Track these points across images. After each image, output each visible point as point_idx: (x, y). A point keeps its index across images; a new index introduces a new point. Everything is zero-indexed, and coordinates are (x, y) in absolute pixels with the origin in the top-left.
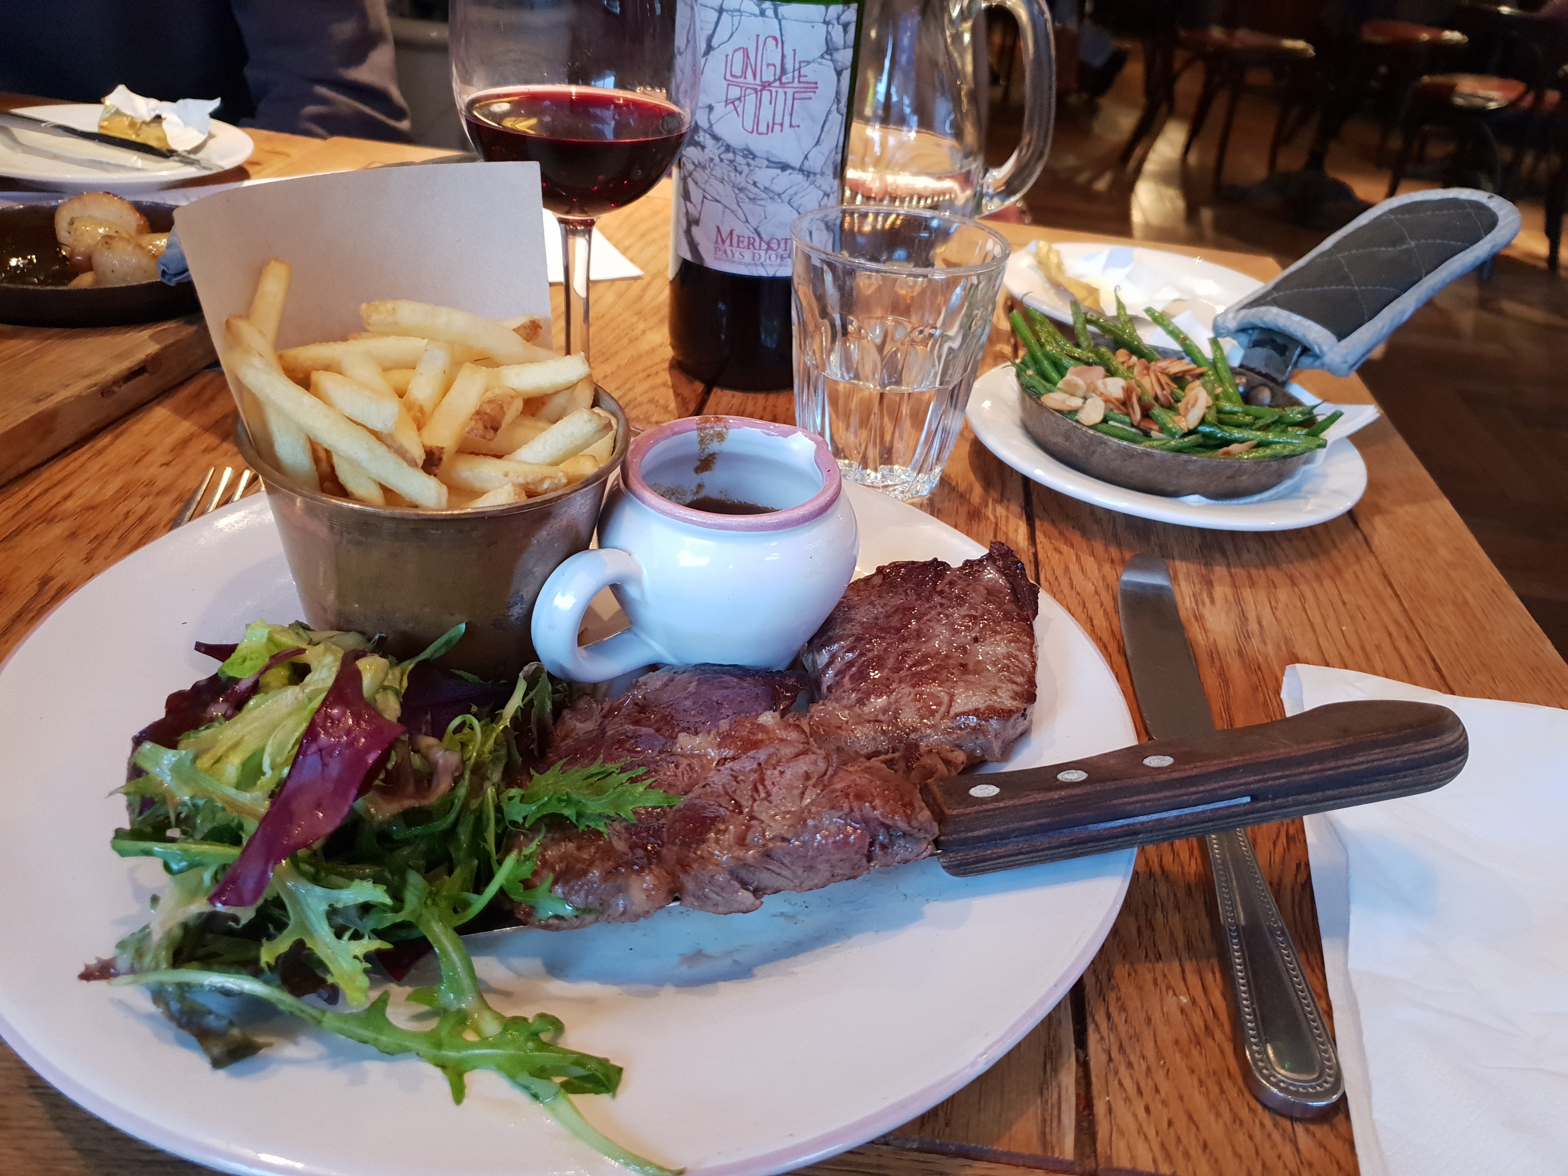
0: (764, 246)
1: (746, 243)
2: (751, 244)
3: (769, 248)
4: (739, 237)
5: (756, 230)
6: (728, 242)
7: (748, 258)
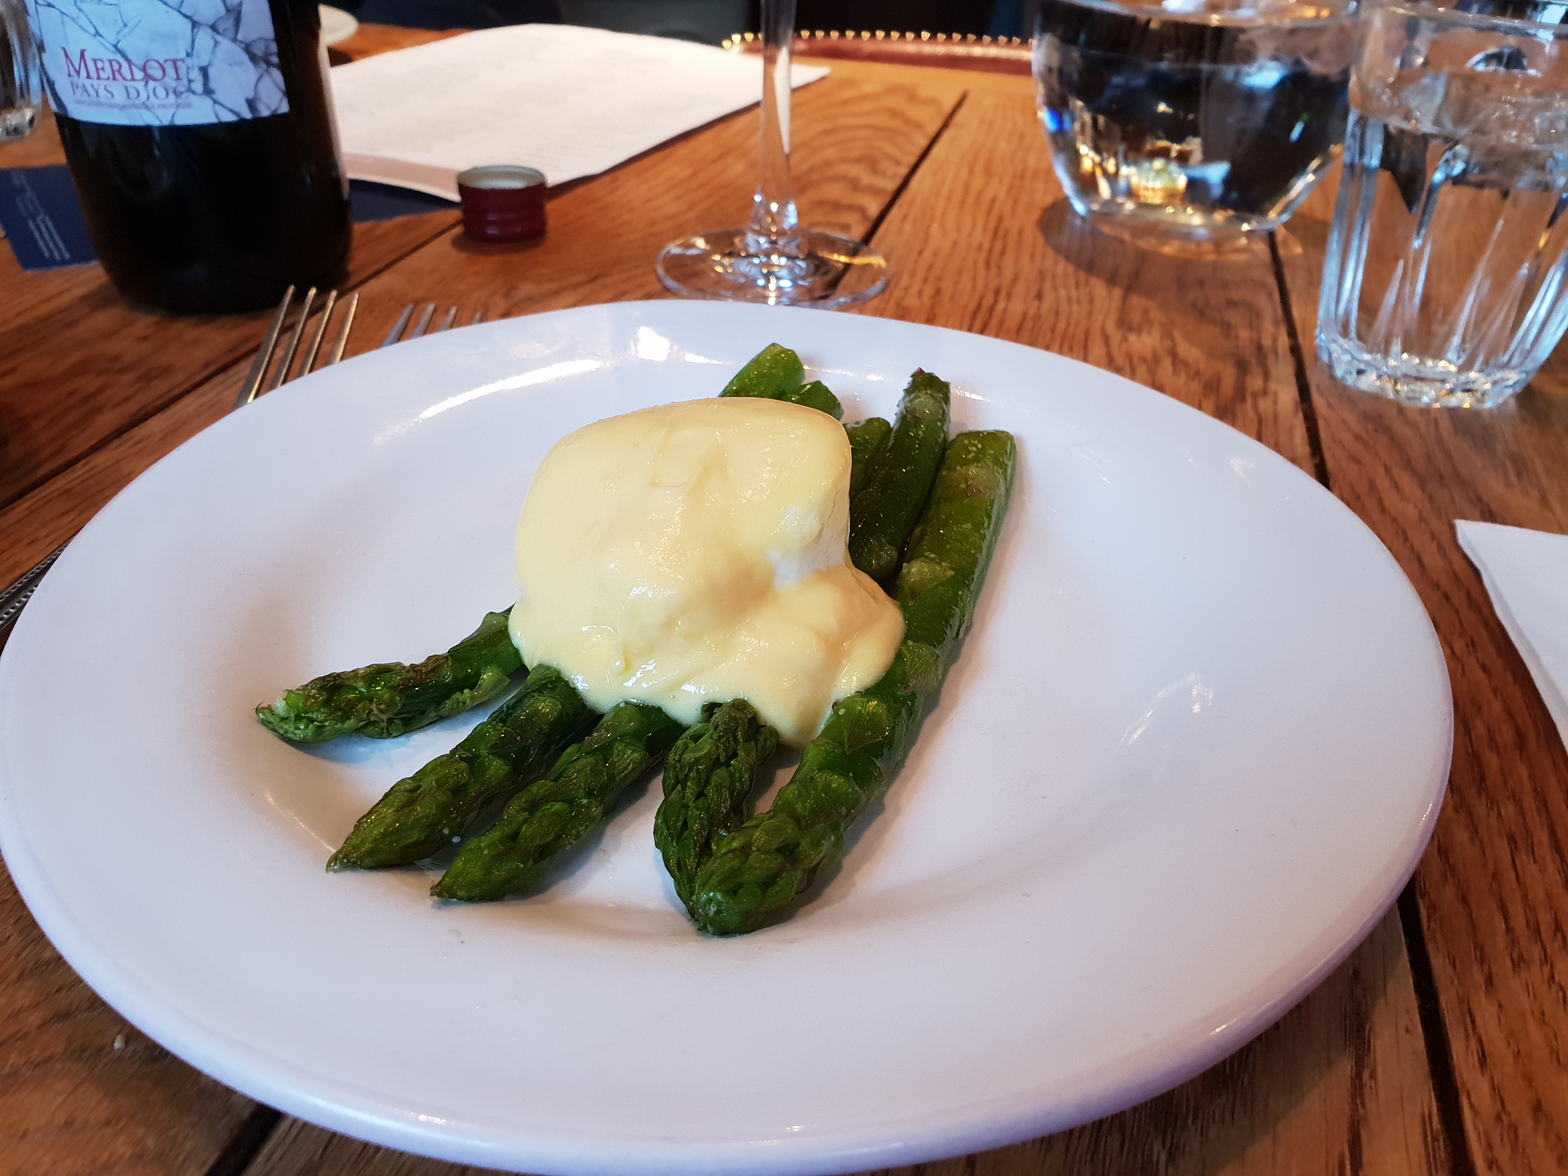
0: (139, 75)
1: (108, 73)
2: (116, 74)
3: (148, 77)
4: (95, 61)
5: (115, 46)
6: (83, 73)
7: (120, 97)
